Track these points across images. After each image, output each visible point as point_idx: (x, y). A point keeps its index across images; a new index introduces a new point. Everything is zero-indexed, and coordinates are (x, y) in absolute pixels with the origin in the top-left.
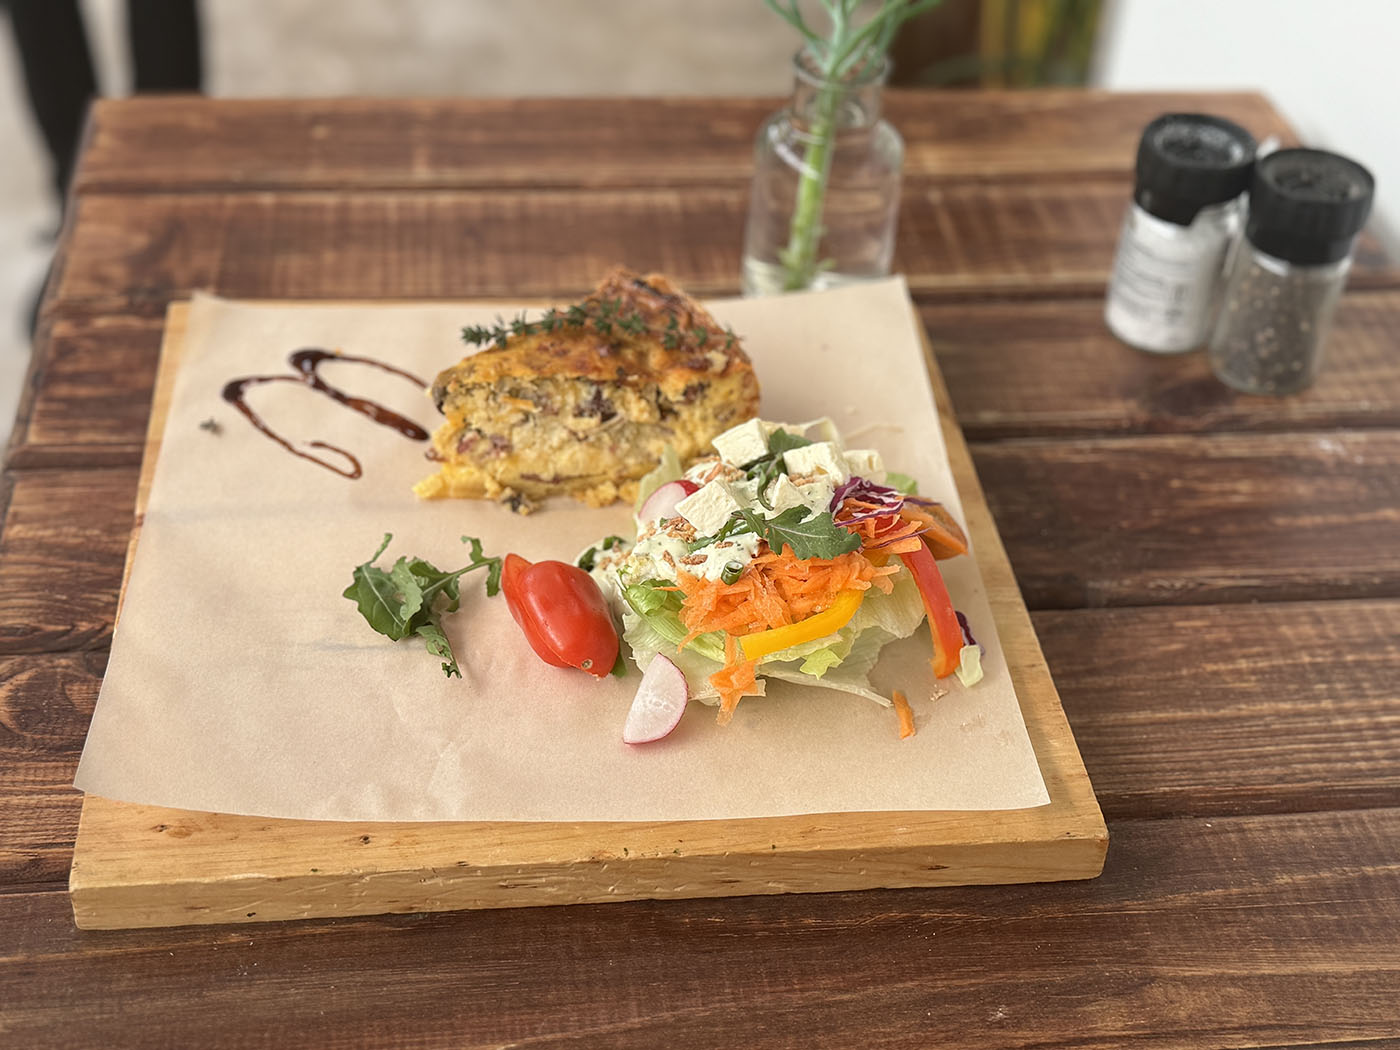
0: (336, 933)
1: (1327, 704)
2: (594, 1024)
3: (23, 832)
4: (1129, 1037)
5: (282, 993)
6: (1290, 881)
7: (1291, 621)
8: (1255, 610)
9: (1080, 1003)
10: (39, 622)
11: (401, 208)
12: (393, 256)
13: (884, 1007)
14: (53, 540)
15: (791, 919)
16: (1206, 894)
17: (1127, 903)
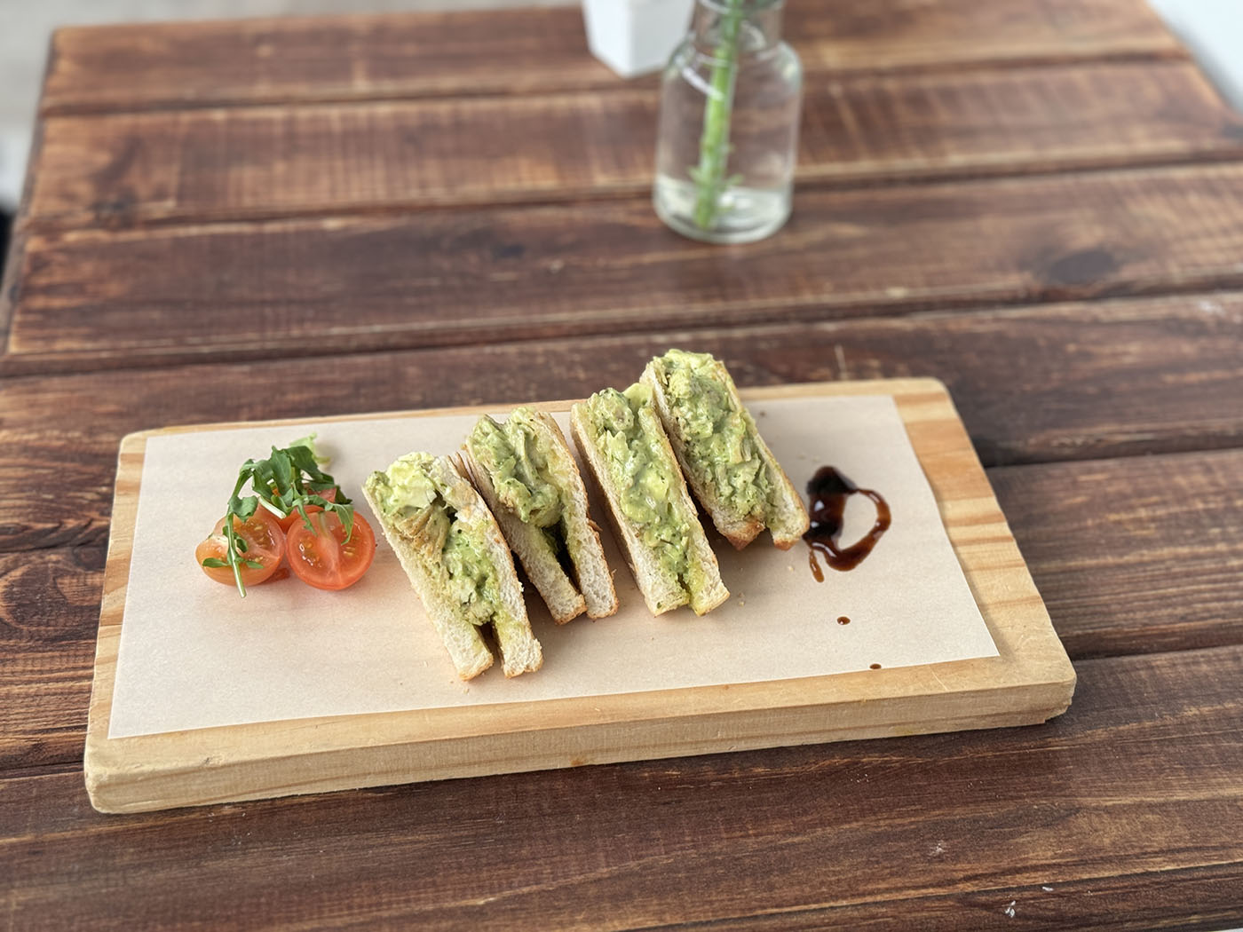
0: (321, 801)
1: (1222, 547)
2: (566, 876)
3: (24, 719)
4: (1059, 865)
5: (274, 860)
6: (1197, 712)
7: (1185, 471)
8: (1150, 462)
9: (1012, 835)
10: (29, 521)
11: (344, 119)
12: (339, 164)
13: (832, 847)
14: (38, 443)
15: (742, 769)
16: (1121, 728)
17: (1049, 740)
